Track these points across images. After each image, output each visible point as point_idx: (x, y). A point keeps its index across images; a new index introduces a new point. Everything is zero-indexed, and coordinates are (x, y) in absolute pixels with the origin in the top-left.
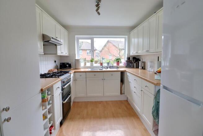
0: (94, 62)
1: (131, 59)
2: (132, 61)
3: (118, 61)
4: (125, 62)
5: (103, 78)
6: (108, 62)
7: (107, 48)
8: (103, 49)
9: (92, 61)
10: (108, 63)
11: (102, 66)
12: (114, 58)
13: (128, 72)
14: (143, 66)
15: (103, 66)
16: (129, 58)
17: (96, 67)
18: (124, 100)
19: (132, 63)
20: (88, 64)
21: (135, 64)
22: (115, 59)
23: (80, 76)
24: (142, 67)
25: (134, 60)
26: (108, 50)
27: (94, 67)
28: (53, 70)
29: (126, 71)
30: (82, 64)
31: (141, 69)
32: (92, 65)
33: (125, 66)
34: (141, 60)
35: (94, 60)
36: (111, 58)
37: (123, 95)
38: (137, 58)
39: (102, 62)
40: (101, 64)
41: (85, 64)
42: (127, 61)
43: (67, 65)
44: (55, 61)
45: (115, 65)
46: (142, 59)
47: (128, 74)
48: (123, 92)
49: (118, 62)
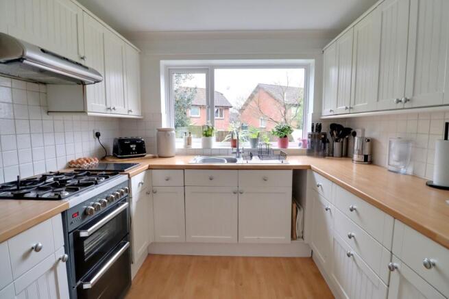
0: (213, 138)
1: (325, 129)
2: (329, 136)
3: (284, 134)
4: (306, 138)
5: (235, 189)
6: (255, 137)
7: (255, 102)
8: (246, 104)
9: (207, 134)
10: (255, 141)
11: (235, 150)
12: (273, 127)
13: (319, 173)
14: (367, 152)
15: (238, 150)
16: (317, 128)
17: (220, 152)
18: (301, 258)
19: (328, 142)
20: (197, 143)
21: (337, 146)
22: (275, 130)
23: (167, 180)
24: (366, 157)
25: (335, 133)
26: (256, 107)
27: (213, 152)
28: (83, 163)
29: (309, 167)
30: (179, 143)
31: (358, 162)
32: (207, 145)
33: (305, 152)
34: (359, 134)
35: (214, 132)
36: (263, 124)
37: (301, 240)
38: (345, 125)
39: (235, 137)
40: (235, 143)
41: (189, 142)
42: (312, 136)
43: (133, 147)
44: (98, 135)
45: (275, 145)
46: (364, 131)
47: (319, 180)
48: (298, 233)
49: (286, 136)
